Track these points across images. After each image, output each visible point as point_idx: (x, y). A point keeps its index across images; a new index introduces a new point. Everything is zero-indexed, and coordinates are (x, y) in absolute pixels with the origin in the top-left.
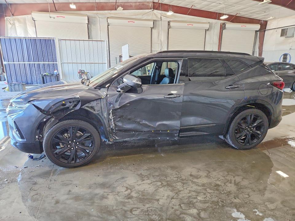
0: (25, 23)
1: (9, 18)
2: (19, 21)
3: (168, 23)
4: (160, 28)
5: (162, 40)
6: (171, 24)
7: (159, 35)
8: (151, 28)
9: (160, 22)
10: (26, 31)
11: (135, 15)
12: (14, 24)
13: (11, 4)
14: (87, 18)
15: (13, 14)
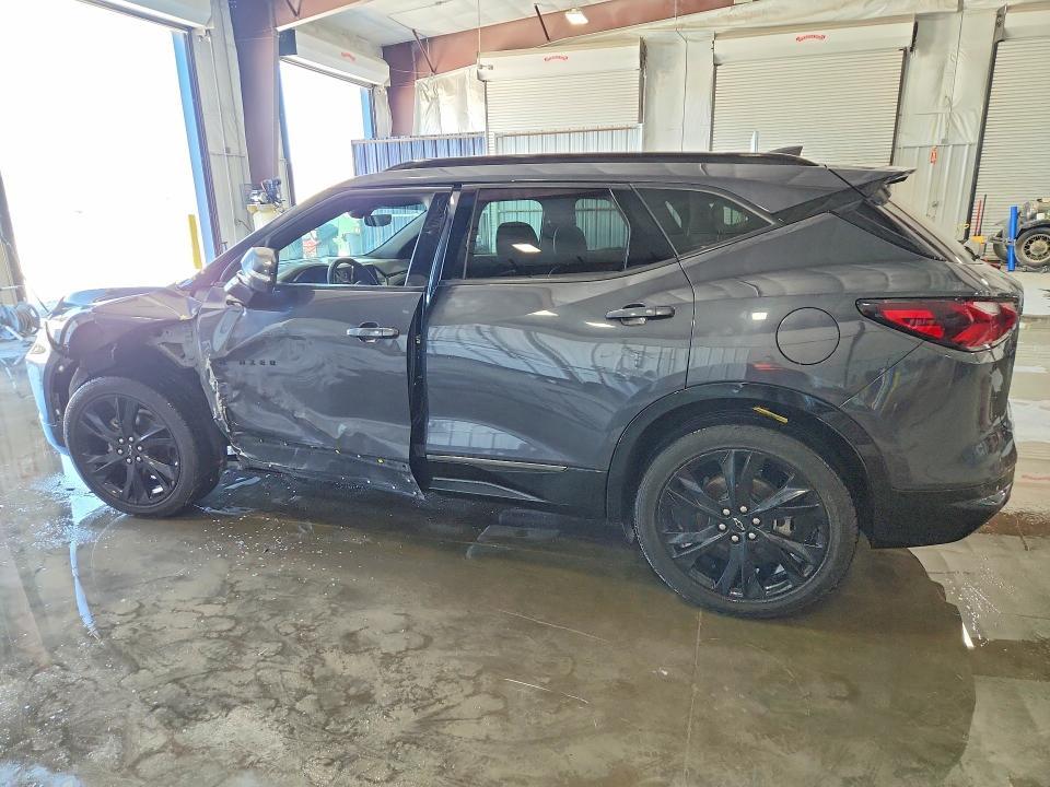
0: (463, 92)
1: (425, 81)
2: (447, 86)
3: (999, 16)
4: (952, 46)
5: (955, 98)
6: (1011, 21)
7: (940, 79)
8: (905, 50)
9: (956, 19)
10: (463, 114)
11: (834, 9)
12: (436, 98)
13: (431, 39)
14: (637, 49)
15: (434, 68)
